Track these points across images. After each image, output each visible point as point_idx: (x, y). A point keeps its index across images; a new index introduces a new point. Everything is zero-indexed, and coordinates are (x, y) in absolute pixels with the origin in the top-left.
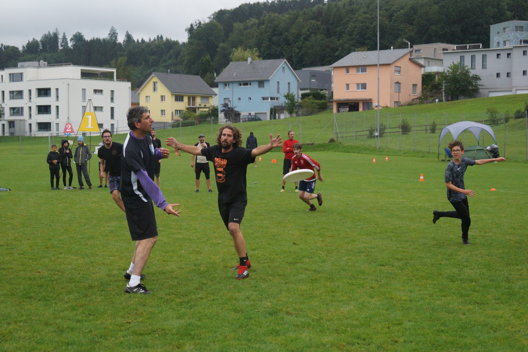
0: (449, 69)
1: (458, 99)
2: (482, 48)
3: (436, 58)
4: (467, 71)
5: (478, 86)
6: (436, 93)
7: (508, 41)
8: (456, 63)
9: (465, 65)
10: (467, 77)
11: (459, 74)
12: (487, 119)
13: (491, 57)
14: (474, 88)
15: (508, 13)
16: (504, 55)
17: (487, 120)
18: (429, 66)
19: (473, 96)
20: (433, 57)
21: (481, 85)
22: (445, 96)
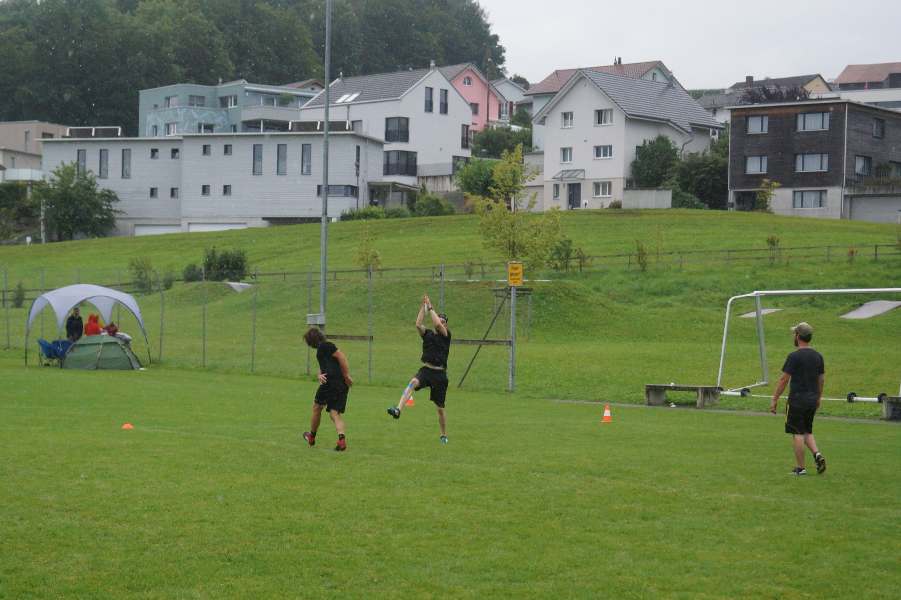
0: (53, 176)
1: (71, 237)
2: (121, 136)
3: (28, 152)
4: (91, 183)
5: (113, 213)
6: (27, 225)
7: (173, 123)
8: (68, 163)
9: (87, 169)
10: (90, 194)
11: (75, 186)
12: (129, 280)
13: (140, 156)
14: (105, 217)
15: (177, 68)
16: (165, 152)
17: (130, 284)
18: (13, 167)
19: (102, 233)
20: (22, 149)
21: (118, 212)
22: (44, 231)
